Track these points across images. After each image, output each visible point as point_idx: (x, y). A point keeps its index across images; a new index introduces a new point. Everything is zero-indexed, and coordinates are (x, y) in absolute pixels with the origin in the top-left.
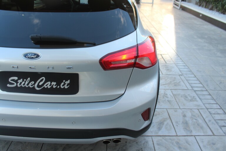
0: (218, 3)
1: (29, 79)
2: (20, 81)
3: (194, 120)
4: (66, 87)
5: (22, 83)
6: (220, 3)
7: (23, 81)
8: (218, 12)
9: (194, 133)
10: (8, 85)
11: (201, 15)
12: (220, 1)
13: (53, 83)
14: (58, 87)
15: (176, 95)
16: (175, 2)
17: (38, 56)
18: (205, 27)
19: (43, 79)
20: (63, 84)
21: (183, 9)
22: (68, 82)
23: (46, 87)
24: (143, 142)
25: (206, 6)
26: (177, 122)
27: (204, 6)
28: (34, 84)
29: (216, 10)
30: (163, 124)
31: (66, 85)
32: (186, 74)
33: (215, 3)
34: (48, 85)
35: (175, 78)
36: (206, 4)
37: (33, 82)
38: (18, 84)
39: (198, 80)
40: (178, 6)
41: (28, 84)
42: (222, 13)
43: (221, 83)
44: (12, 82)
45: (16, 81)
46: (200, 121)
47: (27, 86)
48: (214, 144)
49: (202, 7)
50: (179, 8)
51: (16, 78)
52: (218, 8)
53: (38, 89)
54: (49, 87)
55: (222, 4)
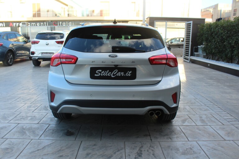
0: (222, 54)
1: (108, 71)
2: (102, 72)
3: (209, 119)
4: (129, 75)
5: (104, 73)
6: (224, 53)
7: (105, 72)
8: (224, 61)
9: (209, 124)
10: (95, 75)
11: (209, 65)
12: (224, 52)
13: (122, 73)
14: (125, 75)
15: (193, 108)
16: (184, 57)
17: (116, 56)
18: (214, 73)
19: (116, 71)
20: (127, 73)
21: (193, 62)
22: (130, 72)
23: (118, 75)
24: (173, 128)
25: (212, 58)
26: (195, 120)
27: (211, 58)
28: (111, 74)
29: (221, 60)
30: (186, 121)
31: (129, 74)
32: (200, 98)
33: (219, 54)
34: (119, 74)
35: (191, 100)
36: (213, 56)
37: (110, 73)
38: (102, 74)
39: (209, 101)
40: (188, 60)
41: (107, 74)
42: (227, 62)
43: (228, 102)
44: (98, 73)
45: (101, 73)
46: (213, 119)
47: (107, 75)
48: (224, 128)
49: (210, 59)
50: (189, 61)
51: (100, 71)
52: (223, 58)
53: (113, 76)
54: (120, 75)
55: (225, 54)
